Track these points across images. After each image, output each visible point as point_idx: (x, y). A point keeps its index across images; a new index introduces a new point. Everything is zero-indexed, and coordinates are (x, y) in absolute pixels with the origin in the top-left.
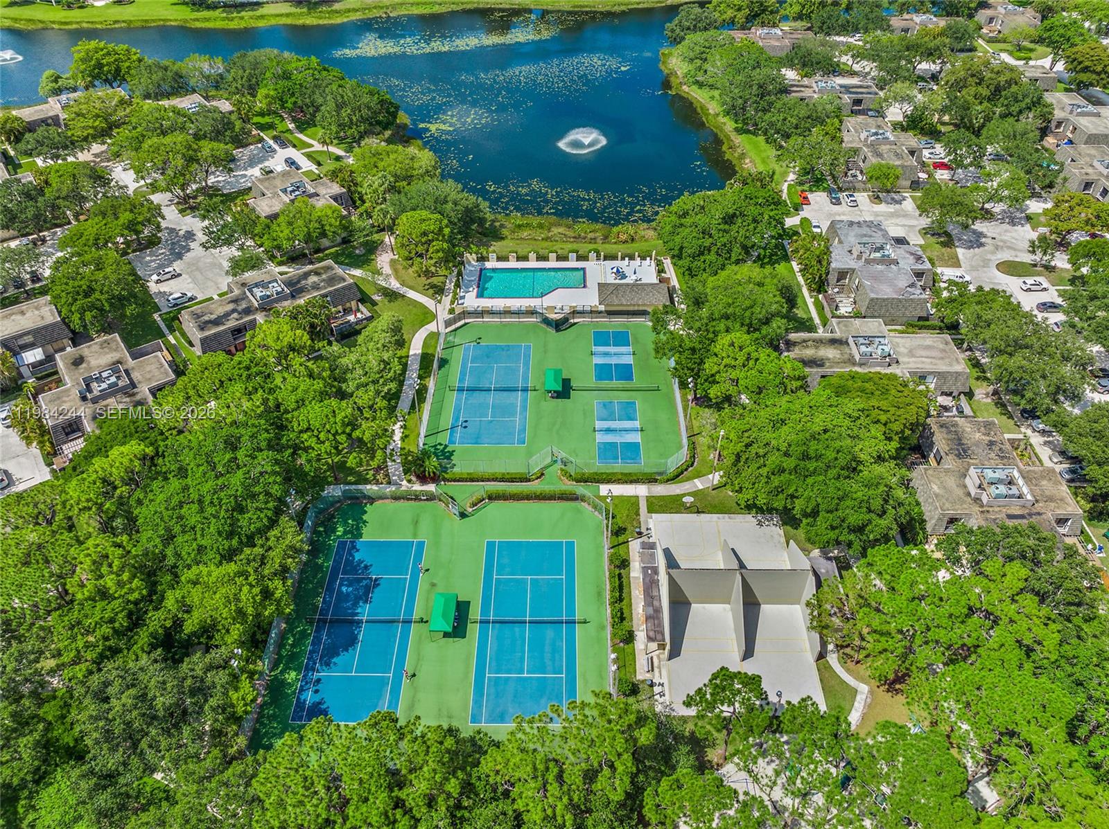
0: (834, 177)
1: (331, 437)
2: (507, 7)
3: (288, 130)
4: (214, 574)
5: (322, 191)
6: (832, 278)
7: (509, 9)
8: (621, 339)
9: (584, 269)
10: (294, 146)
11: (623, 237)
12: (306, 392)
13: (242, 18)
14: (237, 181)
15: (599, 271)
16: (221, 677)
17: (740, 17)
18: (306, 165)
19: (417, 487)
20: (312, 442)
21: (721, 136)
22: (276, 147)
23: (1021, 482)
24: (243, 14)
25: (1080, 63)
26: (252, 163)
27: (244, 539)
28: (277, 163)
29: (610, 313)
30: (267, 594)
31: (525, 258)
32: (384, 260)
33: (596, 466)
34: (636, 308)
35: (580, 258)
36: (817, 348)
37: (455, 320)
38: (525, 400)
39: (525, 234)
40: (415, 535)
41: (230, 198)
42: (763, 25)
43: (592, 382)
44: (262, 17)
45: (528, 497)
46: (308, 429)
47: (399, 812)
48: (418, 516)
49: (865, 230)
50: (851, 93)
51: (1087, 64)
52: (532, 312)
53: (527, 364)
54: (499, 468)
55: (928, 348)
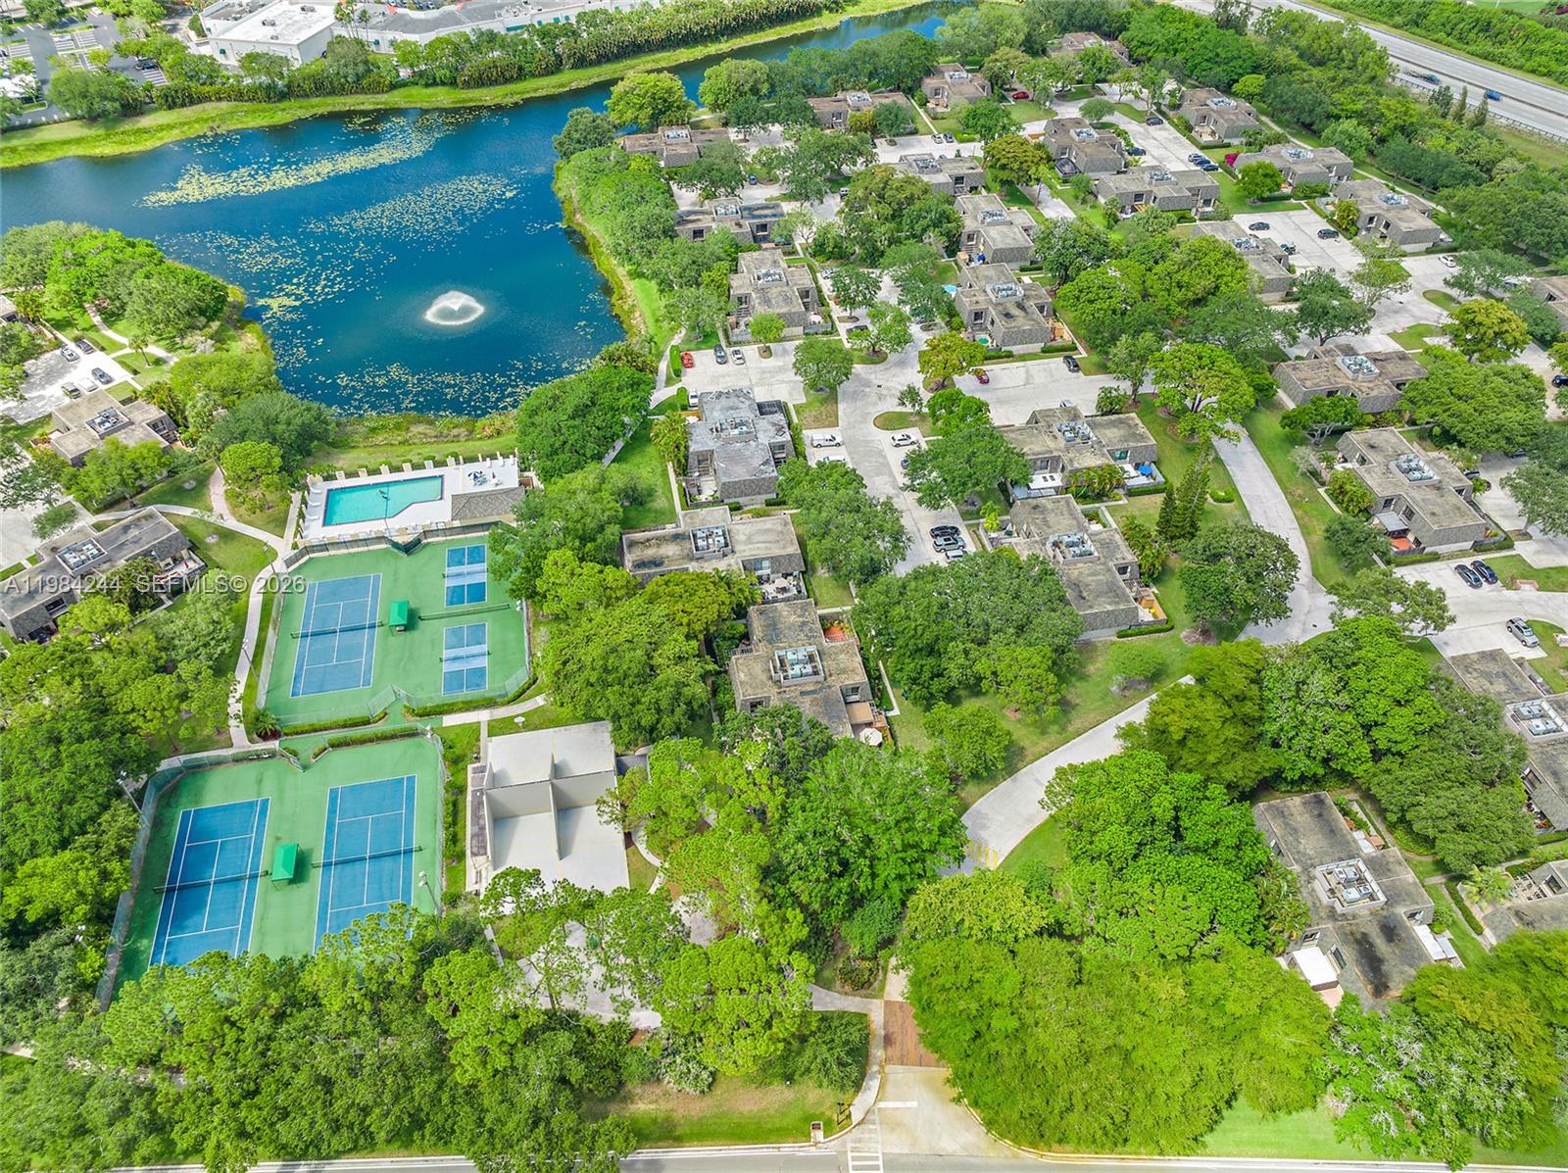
0: (725, 328)
1: (158, 714)
2: (371, 107)
3: (93, 327)
4: (49, 864)
5: (137, 417)
6: (693, 461)
7: (372, 111)
8: (476, 555)
9: (441, 477)
10: (103, 349)
11: (488, 431)
12: (127, 673)
13: (13, 150)
14: (33, 407)
15: (458, 479)
16: (67, 952)
17: (644, 117)
18: (120, 375)
19: (260, 746)
20: (140, 722)
21: (612, 283)
22: (79, 351)
23: (818, 659)
24: (14, 143)
26: (51, 375)
27: (76, 828)
28: (81, 375)
29: (465, 528)
30: (105, 875)
31: (377, 472)
32: (217, 493)
33: (441, 696)
34: (491, 520)
35: (438, 464)
36: (658, 546)
37: (296, 559)
38: (371, 638)
39: (380, 438)
40: (259, 794)
41: (25, 430)
42: (671, 124)
43: (443, 607)
44: (41, 147)
46: (133, 710)
47: (226, 1027)
48: (262, 774)
49: (733, 401)
50: (754, 217)
52: (380, 539)
53: (375, 597)
54: (343, 715)
55: (768, 531)
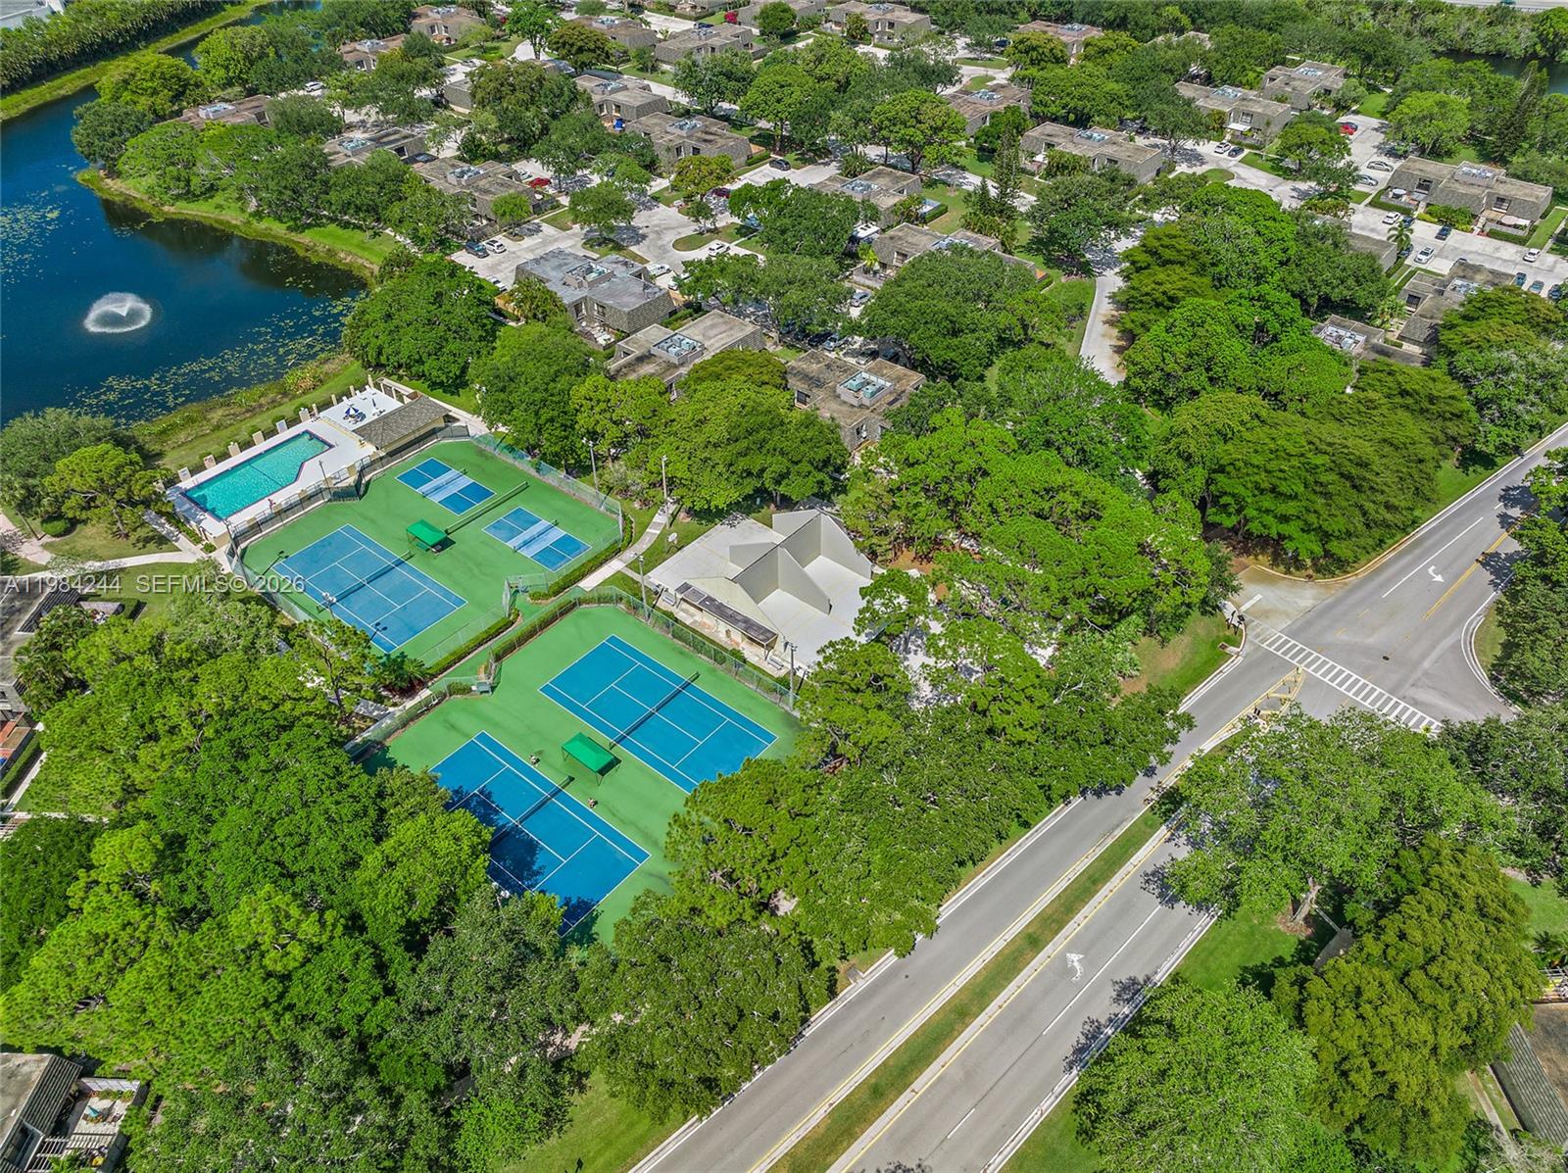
0: (454, 233)
6: (572, 315)
8: (435, 469)
11: (306, 384)
15: (328, 425)
19: (409, 704)
21: (281, 243)
23: (873, 378)
25: (572, 45)
29: (392, 454)
31: (227, 455)
32: (30, 552)
33: (554, 573)
34: (422, 432)
35: (293, 421)
38: (412, 571)
39: (183, 436)
40: (467, 736)
43: (455, 517)
45: (532, 633)
48: (445, 721)
49: (556, 261)
50: (385, 144)
51: (579, 44)
52: (305, 499)
53: (368, 542)
55: (713, 326)
